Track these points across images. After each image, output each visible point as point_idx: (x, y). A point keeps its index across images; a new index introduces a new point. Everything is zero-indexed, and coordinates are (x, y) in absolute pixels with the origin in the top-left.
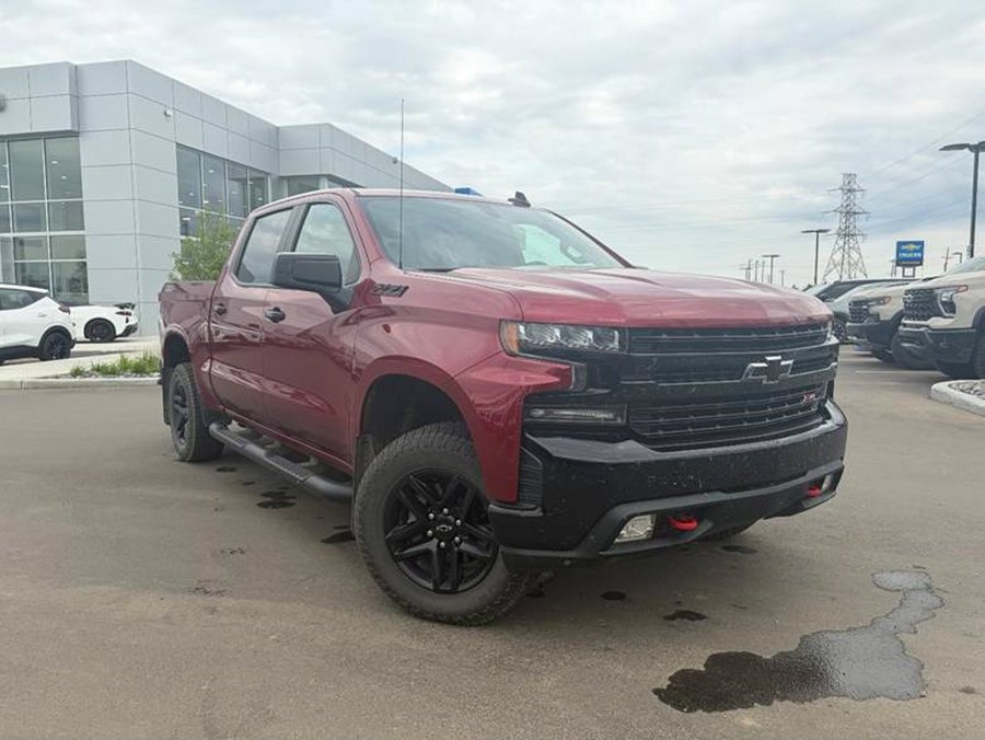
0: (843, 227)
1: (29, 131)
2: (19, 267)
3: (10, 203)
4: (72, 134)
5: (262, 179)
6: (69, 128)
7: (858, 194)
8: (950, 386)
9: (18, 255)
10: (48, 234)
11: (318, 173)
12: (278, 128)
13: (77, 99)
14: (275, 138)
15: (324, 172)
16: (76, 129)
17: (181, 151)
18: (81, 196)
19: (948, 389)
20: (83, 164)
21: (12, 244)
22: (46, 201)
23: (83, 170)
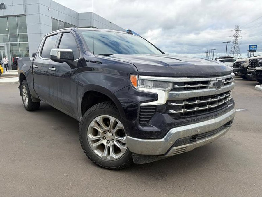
0: (235, 41)
1: (12, 15)
2: (12, 52)
3: (8, 34)
4: (24, 15)
7: (239, 32)
8: (260, 86)
10: (19, 43)
11: (90, 26)
12: (79, 13)
13: (25, 5)
14: (78, 16)
15: (92, 26)
16: (25, 14)
17: (53, 20)
18: (27, 33)
19: (260, 87)
20: (27, 24)
21: (9, 45)
22: (18, 34)
23: (27, 25)
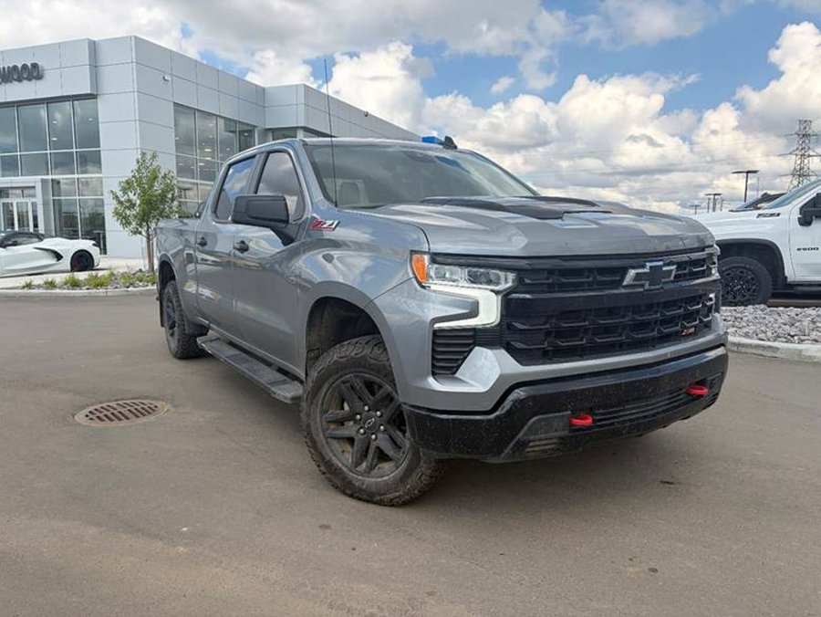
0: (798, 168)
1: (60, 95)
2: (56, 202)
3: (48, 152)
4: (92, 96)
5: (251, 131)
6: (89, 92)
9: (56, 193)
10: (76, 176)
11: (295, 125)
12: (264, 89)
13: (95, 67)
14: (261, 97)
15: (300, 125)
16: (95, 92)
18: (99, 146)
20: (100, 121)
21: (50, 184)
22: (74, 150)
23: (100, 125)
